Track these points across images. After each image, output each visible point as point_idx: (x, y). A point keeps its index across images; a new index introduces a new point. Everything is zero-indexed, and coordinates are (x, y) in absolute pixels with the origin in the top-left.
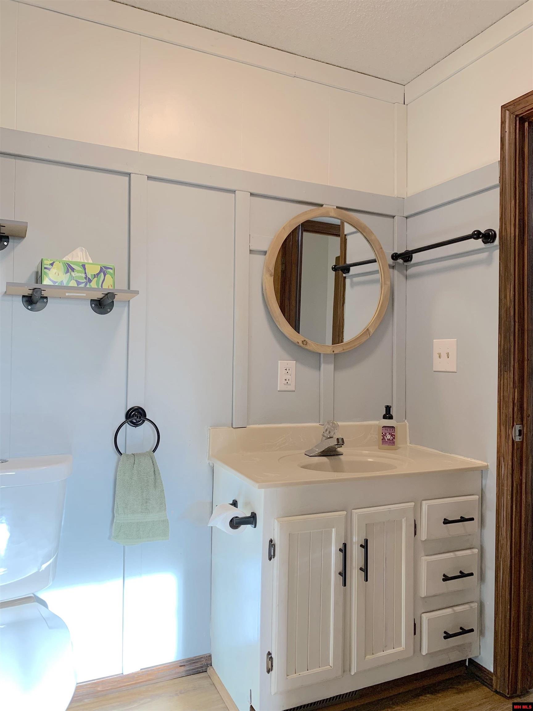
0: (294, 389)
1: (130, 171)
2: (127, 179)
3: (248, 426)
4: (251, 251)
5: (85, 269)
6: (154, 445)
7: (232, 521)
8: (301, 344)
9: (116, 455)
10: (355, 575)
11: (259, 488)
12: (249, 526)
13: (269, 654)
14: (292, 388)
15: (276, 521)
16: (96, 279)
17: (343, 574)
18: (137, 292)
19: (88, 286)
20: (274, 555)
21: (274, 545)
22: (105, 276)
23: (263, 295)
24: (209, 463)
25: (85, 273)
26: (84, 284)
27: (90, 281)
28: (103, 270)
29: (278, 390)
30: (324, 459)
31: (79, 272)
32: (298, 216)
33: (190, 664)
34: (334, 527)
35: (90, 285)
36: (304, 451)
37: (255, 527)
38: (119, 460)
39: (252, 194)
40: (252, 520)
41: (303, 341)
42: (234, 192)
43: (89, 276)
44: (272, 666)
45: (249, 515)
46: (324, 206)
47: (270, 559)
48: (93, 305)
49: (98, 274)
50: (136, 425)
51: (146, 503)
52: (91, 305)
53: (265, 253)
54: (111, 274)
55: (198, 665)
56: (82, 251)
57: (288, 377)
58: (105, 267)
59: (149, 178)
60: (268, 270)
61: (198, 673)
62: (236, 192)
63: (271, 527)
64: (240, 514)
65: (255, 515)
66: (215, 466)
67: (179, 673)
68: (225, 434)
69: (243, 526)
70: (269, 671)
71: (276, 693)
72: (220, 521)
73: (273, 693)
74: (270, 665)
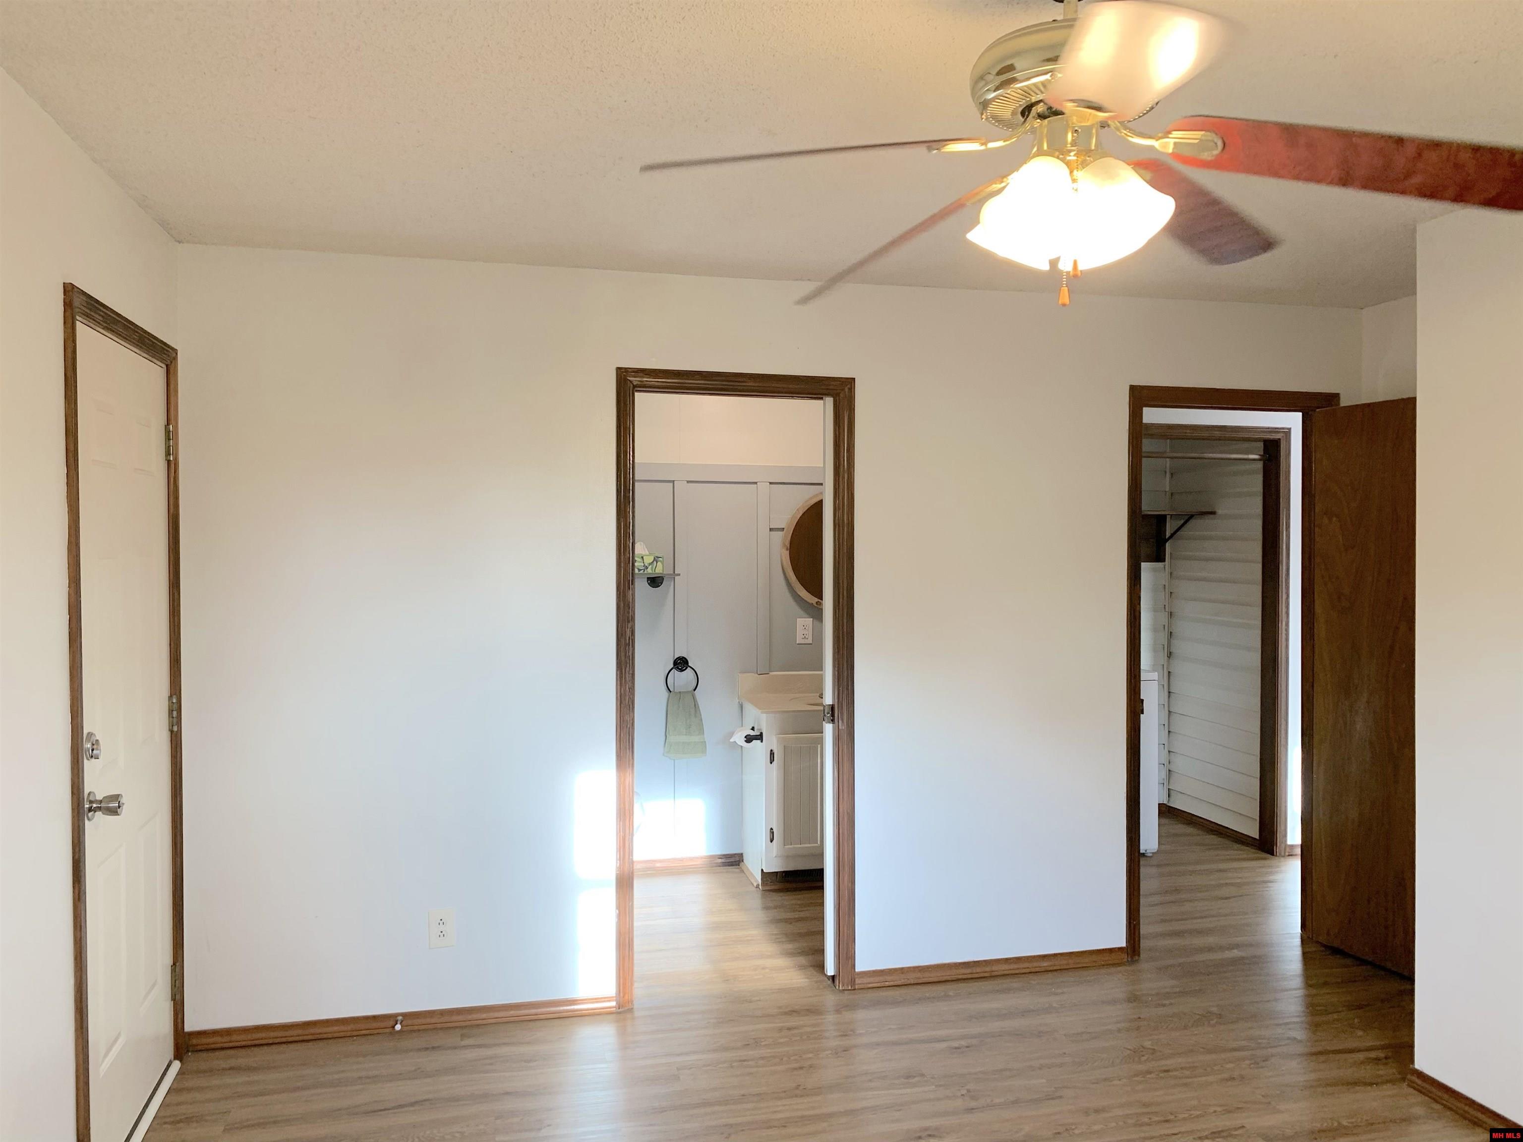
0: (811, 642)
1: (673, 480)
2: (672, 484)
3: (771, 673)
4: (771, 529)
5: (643, 560)
6: (694, 685)
7: (746, 738)
8: (815, 604)
9: (665, 693)
11: (762, 713)
12: (759, 741)
13: (772, 829)
14: (809, 641)
15: (774, 736)
16: (651, 566)
18: (679, 575)
19: (646, 572)
20: (773, 760)
21: (774, 753)
22: (657, 563)
23: (782, 565)
24: (740, 703)
25: (644, 563)
26: (643, 571)
27: (647, 568)
28: (656, 559)
29: (797, 643)
31: (640, 562)
32: (811, 498)
33: (727, 857)
34: (819, 744)
35: (647, 571)
36: (818, 694)
37: (762, 742)
38: (669, 696)
39: (771, 483)
40: (760, 737)
41: (817, 602)
42: (756, 483)
43: (646, 565)
45: (759, 734)
47: (771, 763)
48: (649, 582)
49: (652, 562)
50: (681, 670)
51: (690, 727)
52: (648, 581)
53: (783, 529)
54: (661, 561)
55: (732, 860)
56: (641, 544)
57: (805, 632)
58: (657, 557)
59: (688, 482)
60: (784, 545)
61: (732, 865)
62: (758, 483)
63: (771, 741)
64: (752, 733)
65: (761, 734)
66: (743, 704)
67: (717, 863)
68: (751, 679)
69: (754, 741)
70: (772, 841)
71: (776, 857)
72: (739, 739)
73: (774, 856)
74: (772, 837)
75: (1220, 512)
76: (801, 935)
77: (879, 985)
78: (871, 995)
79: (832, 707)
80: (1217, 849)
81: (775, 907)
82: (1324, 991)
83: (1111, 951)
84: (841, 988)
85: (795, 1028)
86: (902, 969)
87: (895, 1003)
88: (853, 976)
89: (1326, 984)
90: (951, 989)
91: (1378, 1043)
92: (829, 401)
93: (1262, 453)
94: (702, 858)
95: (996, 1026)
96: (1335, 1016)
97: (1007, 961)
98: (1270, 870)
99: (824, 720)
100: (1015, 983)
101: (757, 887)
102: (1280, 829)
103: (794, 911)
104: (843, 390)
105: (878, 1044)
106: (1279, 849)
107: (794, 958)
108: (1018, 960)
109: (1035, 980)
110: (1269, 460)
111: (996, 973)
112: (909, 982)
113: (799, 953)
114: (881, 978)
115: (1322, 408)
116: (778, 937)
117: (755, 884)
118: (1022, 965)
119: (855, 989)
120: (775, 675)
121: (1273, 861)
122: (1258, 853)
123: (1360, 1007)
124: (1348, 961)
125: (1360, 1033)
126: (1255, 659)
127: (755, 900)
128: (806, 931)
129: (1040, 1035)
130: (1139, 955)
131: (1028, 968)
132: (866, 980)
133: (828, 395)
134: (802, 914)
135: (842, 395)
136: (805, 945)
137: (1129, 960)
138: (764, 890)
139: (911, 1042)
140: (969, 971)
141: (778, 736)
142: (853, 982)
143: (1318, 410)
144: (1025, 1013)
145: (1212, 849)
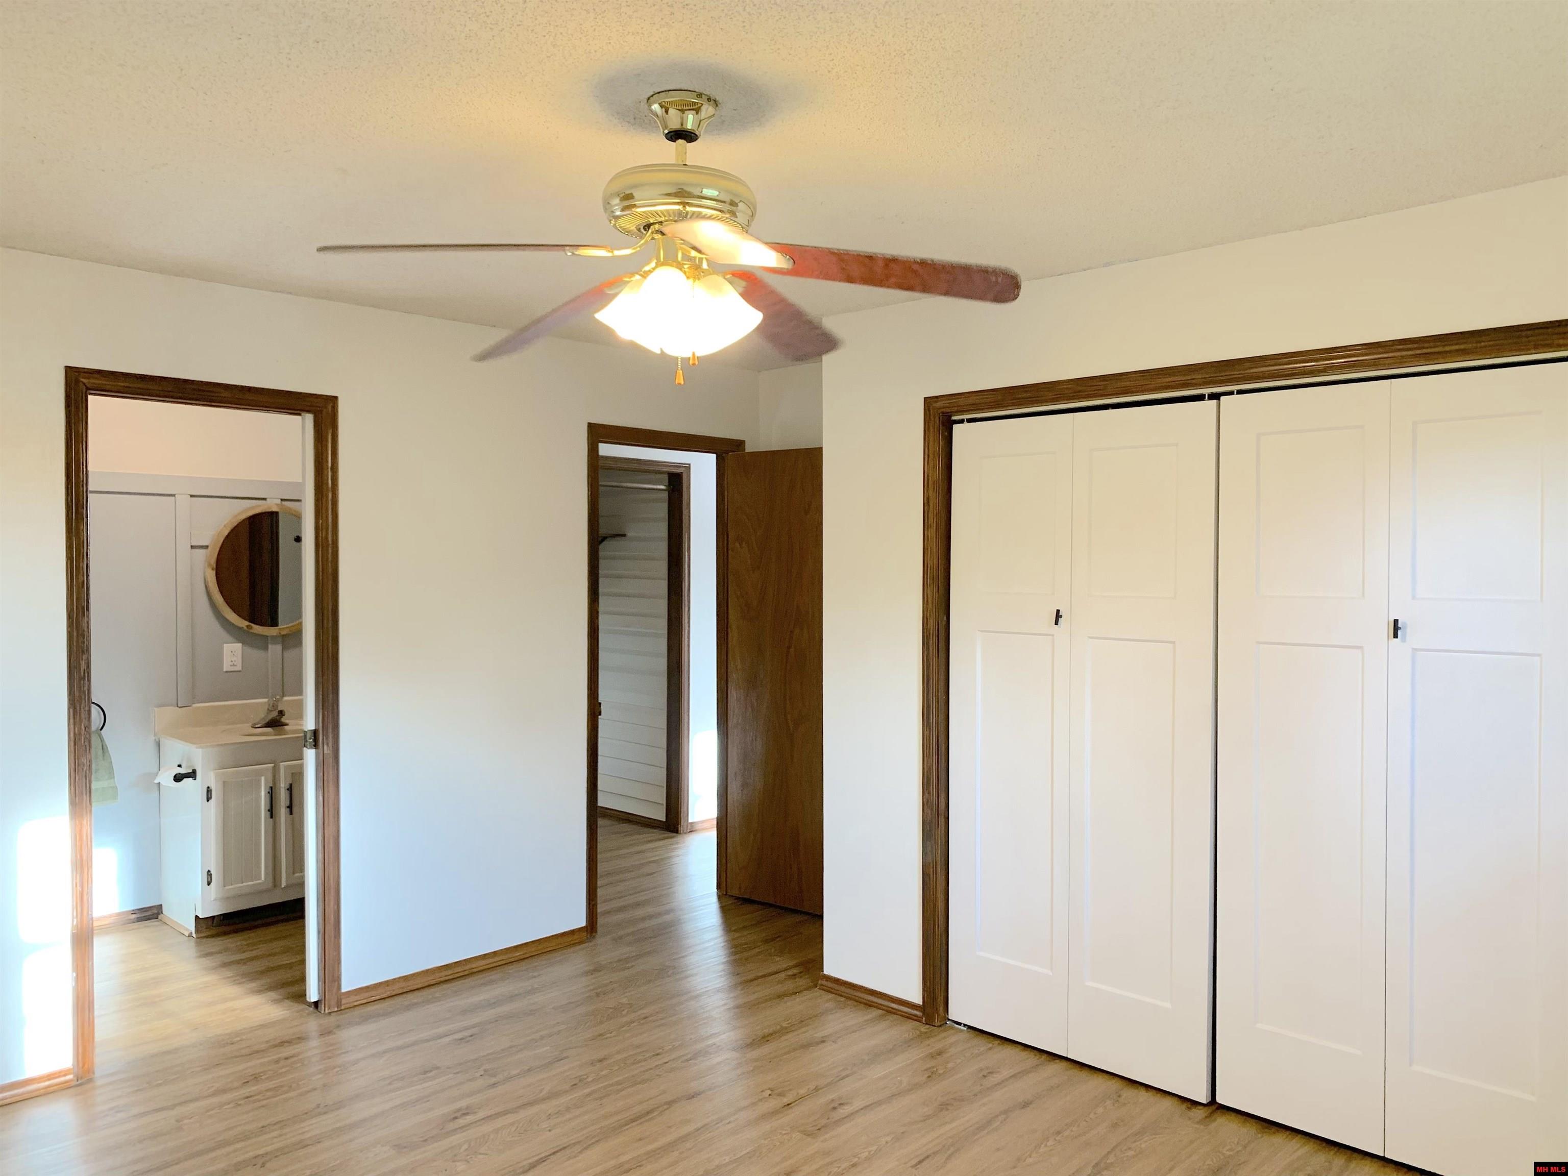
0: (240, 670)
3: (196, 705)
4: (192, 547)
6: (100, 725)
7: (175, 777)
8: (245, 628)
10: (283, 812)
11: (197, 748)
12: (191, 779)
13: (209, 871)
14: (239, 668)
15: (211, 772)
17: (272, 811)
20: (211, 797)
21: (211, 790)
23: (206, 586)
24: (155, 740)
29: (225, 670)
30: (269, 730)
33: (140, 912)
34: (262, 776)
36: (250, 724)
37: (195, 779)
39: (191, 496)
40: (192, 775)
41: (247, 626)
42: (174, 495)
44: (211, 880)
45: (191, 771)
46: (268, 500)
47: (208, 801)
53: (207, 547)
55: (149, 913)
57: (234, 658)
60: (209, 565)
61: (149, 919)
62: (176, 496)
63: (208, 777)
64: (182, 771)
65: (194, 772)
66: (162, 740)
67: (131, 919)
68: (171, 713)
69: (185, 779)
70: (209, 884)
71: (215, 900)
72: (166, 778)
73: (212, 899)
74: (209, 880)
75: (630, 534)
76: (263, 973)
77: (365, 1001)
78: (358, 1012)
79: (315, 732)
80: (631, 835)
81: (220, 952)
82: (745, 933)
83: (572, 932)
84: (327, 1011)
85: (292, 1057)
86: (387, 981)
87: (386, 1014)
88: (340, 997)
89: (745, 927)
90: (437, 991)
91: (791, 964)
92: (309, 418)
93: (667, 484)
94: (111, 916)
95: (491, 1013)
96: (757, 950)
97: (485, 956)
98: (677, 846)
99: (305, 746)
100: (493, 975)
101: (190, 935)
102: (683, 810)
103: (244, 952)
104: (326, 407)
105: (385, 1052)
106: (683, 826)
107: (264, 995)
108: (495, 953)
109: (511, 969)
110: (673, 490)
111: (475, 970)
112: (394, 993)
113: (267, 989)
114: (367, 995)
115: (734, 452)
116: (234, 978)
117: (187, 934)
118: (497, 959)
119: (341, 1010)
120: (199, 708)
121: (679, 838)
122: (664, 834)
123: (773, 940)
124: (756, 906)
125: (778, 959)
126: (662, 664)
127: (189, 949)
128: (263, 968)
129: (532, 1013)
130: (596, 932)
131: (503, 960)
132: (353, 998)
133: (308, 411)
134: (254, 953)
135: (324, 413)
136: (269, 980)
137: (589, 936)
138: (198, 938)
139: (414, 1044)
140: (450, 972)
141: (217, 771)
142: (339, 1004)
143: (730, 453)
144: (512, 998)
145: (628, 835)
